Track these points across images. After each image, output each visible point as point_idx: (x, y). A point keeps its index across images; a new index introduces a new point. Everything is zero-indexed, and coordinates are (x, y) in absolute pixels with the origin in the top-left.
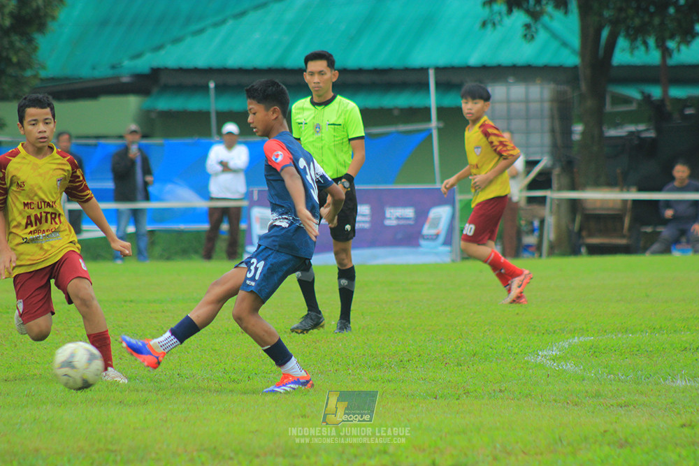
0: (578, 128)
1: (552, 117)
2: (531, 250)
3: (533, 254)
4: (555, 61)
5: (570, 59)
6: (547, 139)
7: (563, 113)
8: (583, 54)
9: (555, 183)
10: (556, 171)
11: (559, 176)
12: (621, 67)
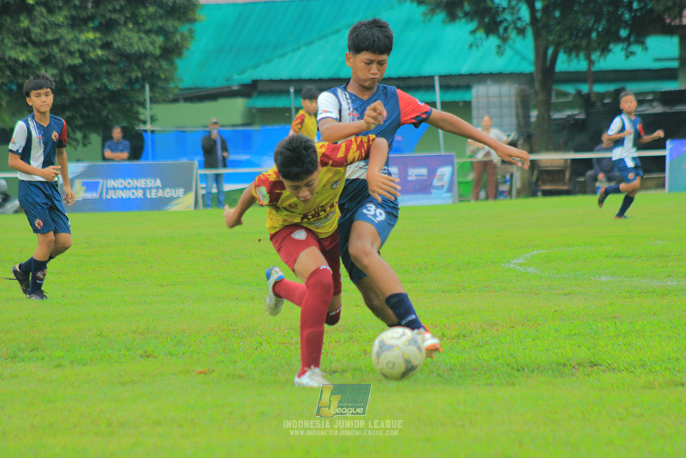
0: (534, 114)
1: (517, 107)
2: (505, 194)
3: (506, 197)
4: (518, 69)
5: (528, 67)
6: (514, 121)
7: (524, 104)
8: (536, 64)
12: (561, 73)
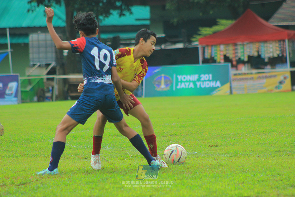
3: (49, 100)
5: (62, 24)
6: (54, 55)
8: (67, 21)
9: (57, 72)
10: (58, 68)
11: (59, 69)
